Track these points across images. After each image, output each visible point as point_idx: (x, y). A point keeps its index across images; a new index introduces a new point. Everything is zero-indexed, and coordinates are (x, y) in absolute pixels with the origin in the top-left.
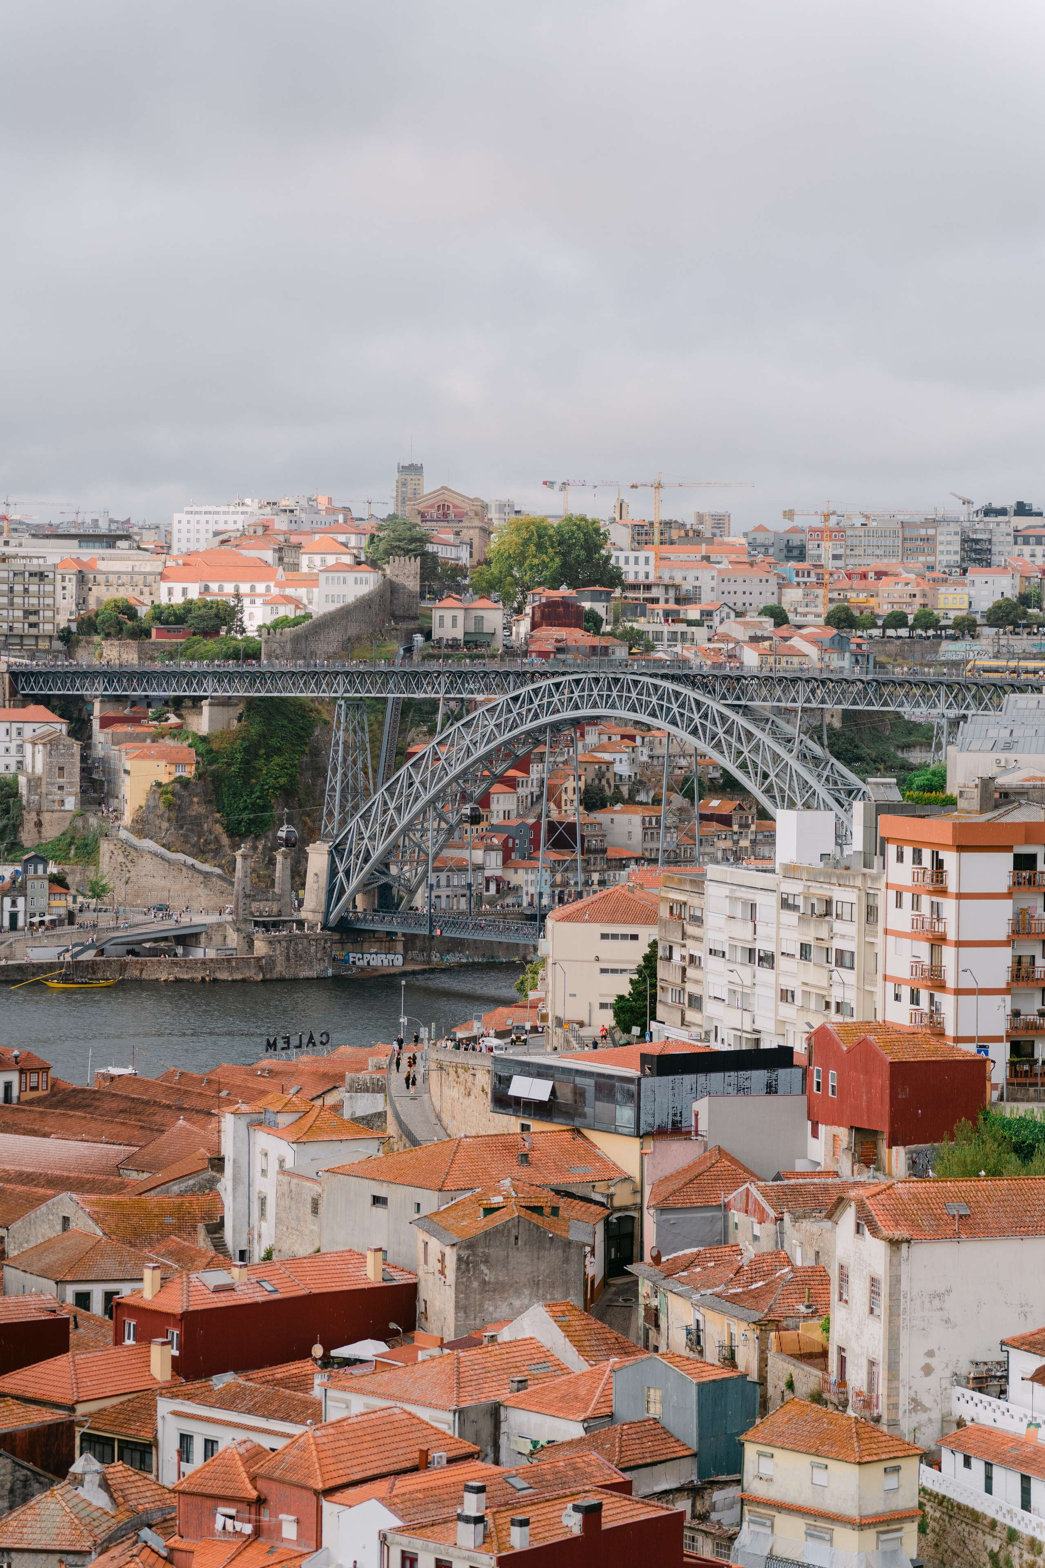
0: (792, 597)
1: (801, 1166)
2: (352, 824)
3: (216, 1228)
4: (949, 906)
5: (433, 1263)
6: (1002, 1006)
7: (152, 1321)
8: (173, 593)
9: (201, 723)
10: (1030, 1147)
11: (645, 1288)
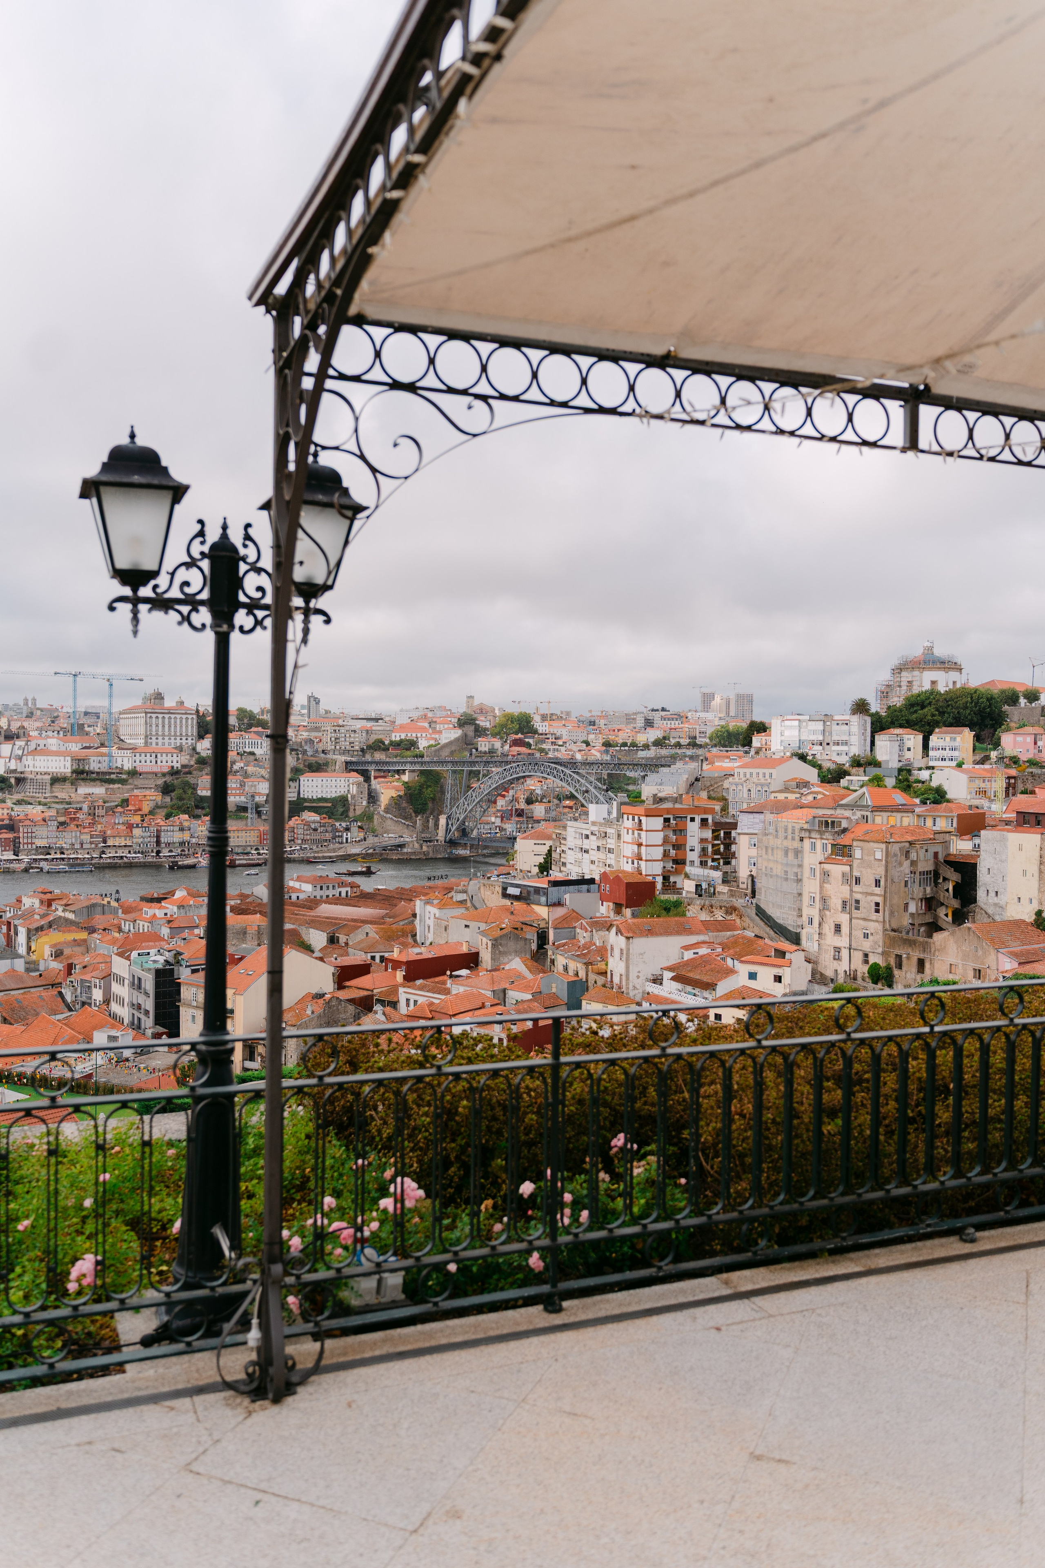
0: (591, 737)
1: (598, 915)
2: (453, 809)
3: (415, 935)
4: (643, 834)
5: (484, 946)
6: (660, 865)
7: (396, 964)
8: (396, 737)
9: (405, 778)
10: (669, 909)
11: (550, 953)
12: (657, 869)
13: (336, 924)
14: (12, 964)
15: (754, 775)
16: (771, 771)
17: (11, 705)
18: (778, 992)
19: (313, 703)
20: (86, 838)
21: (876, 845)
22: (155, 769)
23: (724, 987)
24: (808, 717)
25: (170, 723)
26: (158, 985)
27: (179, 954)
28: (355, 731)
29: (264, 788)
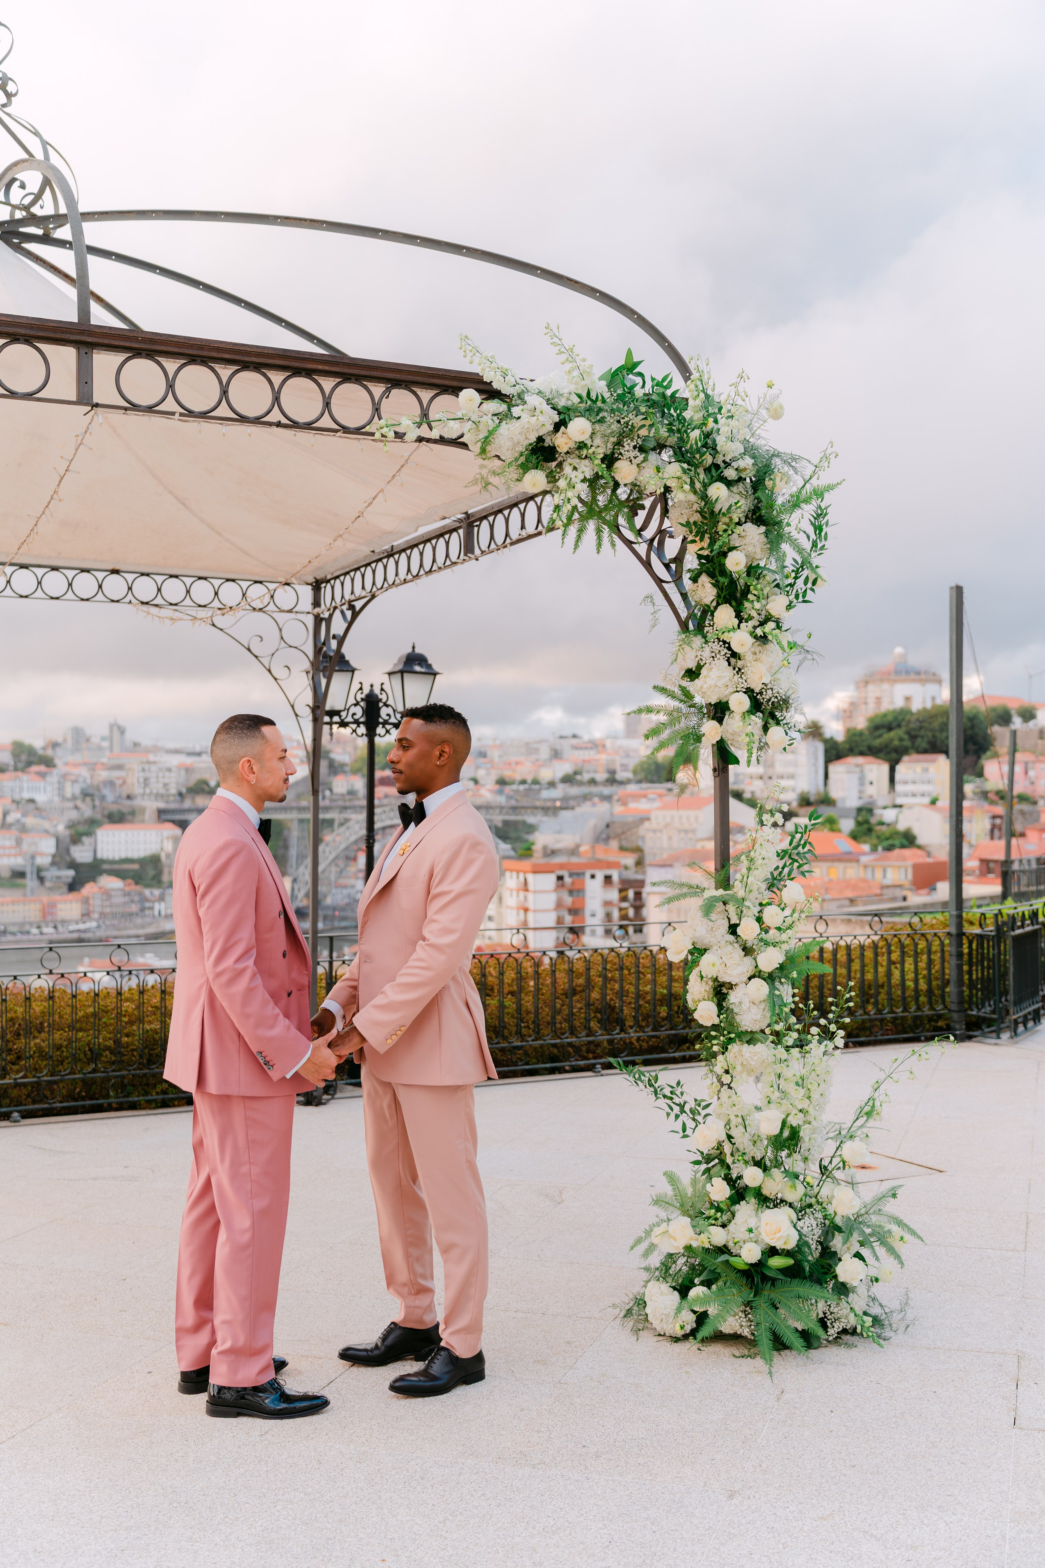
6: (553, 935)
12: (549, 940)
15: (676, 819)
19: (116, 733)
28: (169, 770)
29: (48, 847)
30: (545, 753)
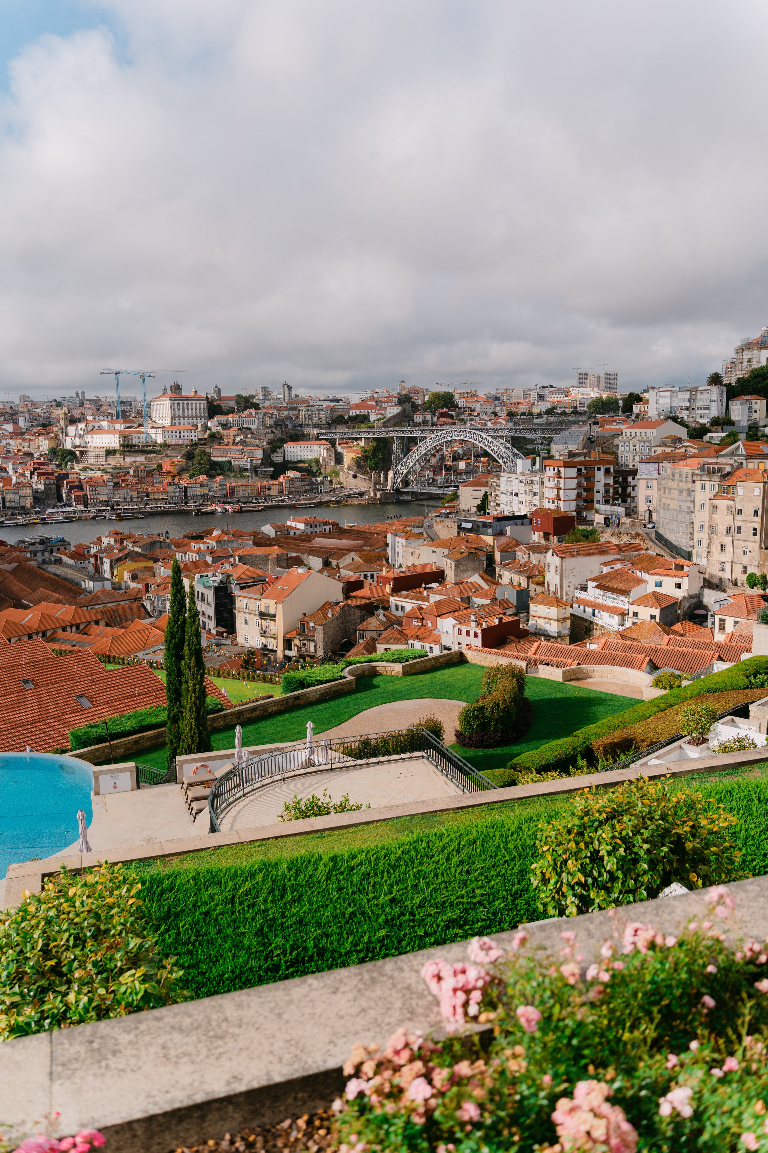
0: (498, 409)
1: (531, 541)
2: (399, 466)
3: (387, 560)
4: (562, 481)
5: (448, 565)
6: (574, 503)
7: (386, 580)
8: (353, 413)
9: (362, 443)
10: (587, 536)
11: (498, 569)
12: (572, 506)
13: (328, 552)
14: (103, 585)
15: (639, 434)
16: (652, 430)
17: (67, 397)
18: (679, 594)
19: (286, 390)
20: (134, 494)
21: (755, 484)
22: (180, 442)
23: (636, 592)
24: (678, 389)
25: (188, 407)
26: (217, 598)
27: (228, 576)
28: (322, 410)
29: (259, 454)
30: (534, 396)
